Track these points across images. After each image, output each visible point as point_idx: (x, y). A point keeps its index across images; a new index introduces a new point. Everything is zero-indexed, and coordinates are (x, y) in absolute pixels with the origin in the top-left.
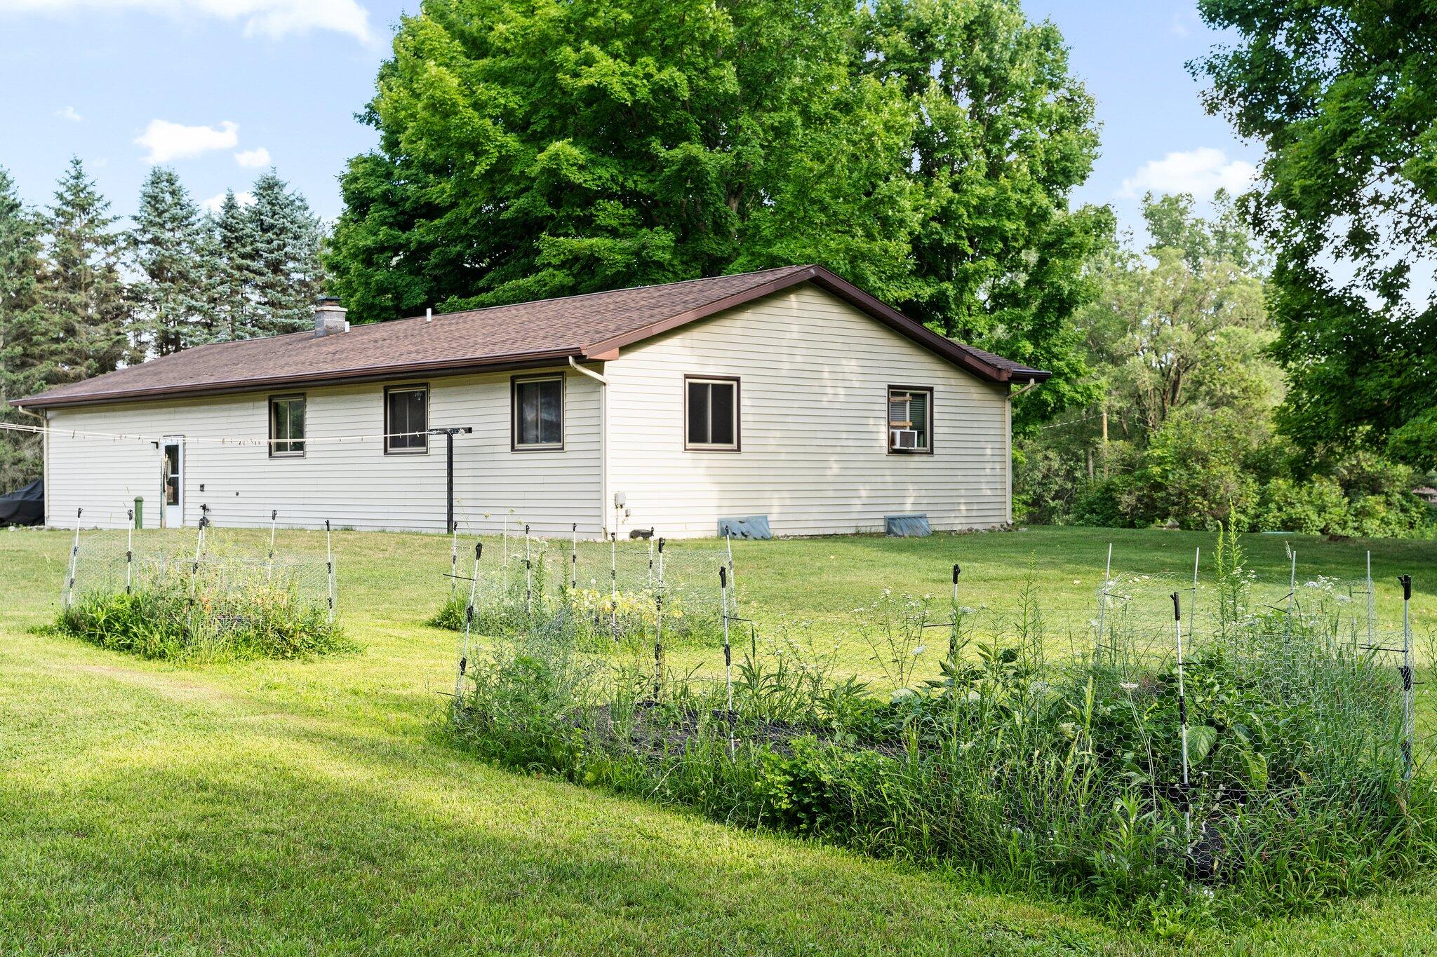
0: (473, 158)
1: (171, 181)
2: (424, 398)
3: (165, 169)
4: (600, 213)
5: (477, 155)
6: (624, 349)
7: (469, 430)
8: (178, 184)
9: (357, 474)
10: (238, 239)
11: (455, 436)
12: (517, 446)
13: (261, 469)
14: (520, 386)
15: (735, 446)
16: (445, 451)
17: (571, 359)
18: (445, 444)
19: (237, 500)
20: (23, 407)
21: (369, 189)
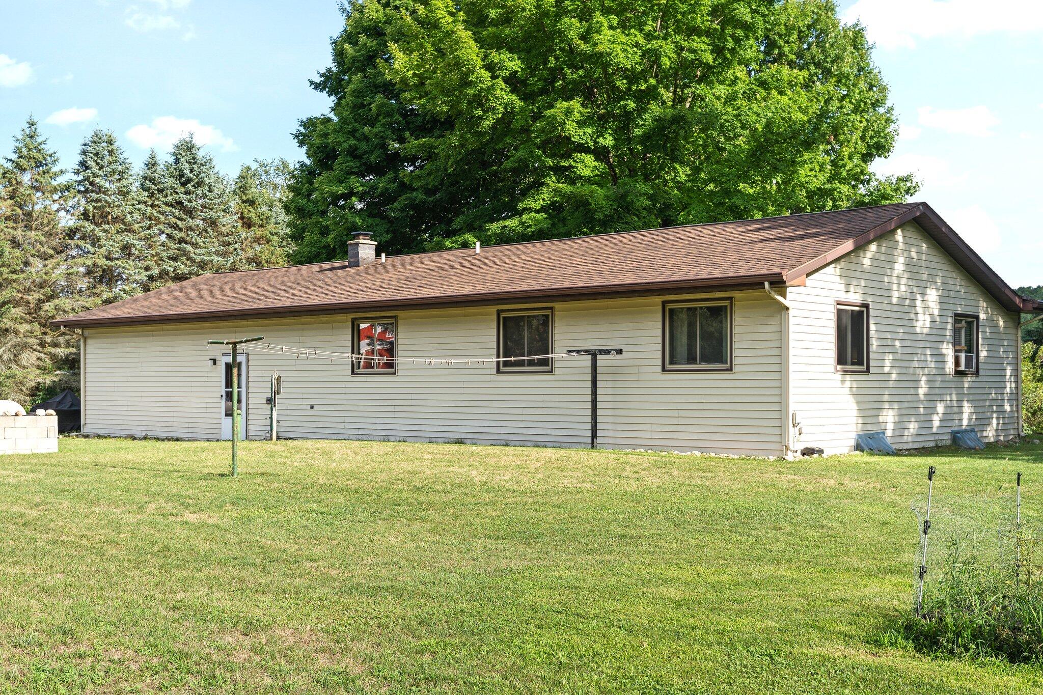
0: (481, 113)
1: (110, 142)
2: (546, 322)
3: (105, 131)
4: (579, 165)
5: (485, 111)
6: (808, 275)
7: (620, 352)
8: (116, 145)
9: (461, 391)
10: (160, 191)
11: (599, 357)
12: (668, 366)
13: (343, 385)
14: (672, 311)
15: (864, 368)
16: (589, 371)
17: (767, 285)
18: (589, 363)
19: (312, 412)
20: (65, 326)
21: (339, 144)
